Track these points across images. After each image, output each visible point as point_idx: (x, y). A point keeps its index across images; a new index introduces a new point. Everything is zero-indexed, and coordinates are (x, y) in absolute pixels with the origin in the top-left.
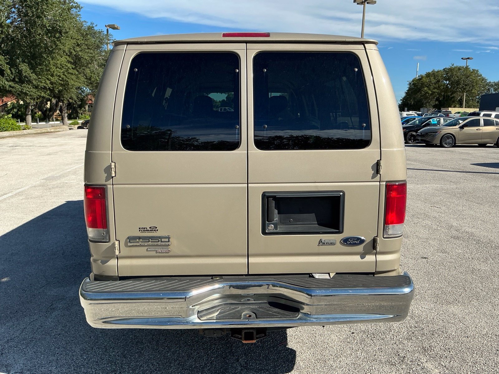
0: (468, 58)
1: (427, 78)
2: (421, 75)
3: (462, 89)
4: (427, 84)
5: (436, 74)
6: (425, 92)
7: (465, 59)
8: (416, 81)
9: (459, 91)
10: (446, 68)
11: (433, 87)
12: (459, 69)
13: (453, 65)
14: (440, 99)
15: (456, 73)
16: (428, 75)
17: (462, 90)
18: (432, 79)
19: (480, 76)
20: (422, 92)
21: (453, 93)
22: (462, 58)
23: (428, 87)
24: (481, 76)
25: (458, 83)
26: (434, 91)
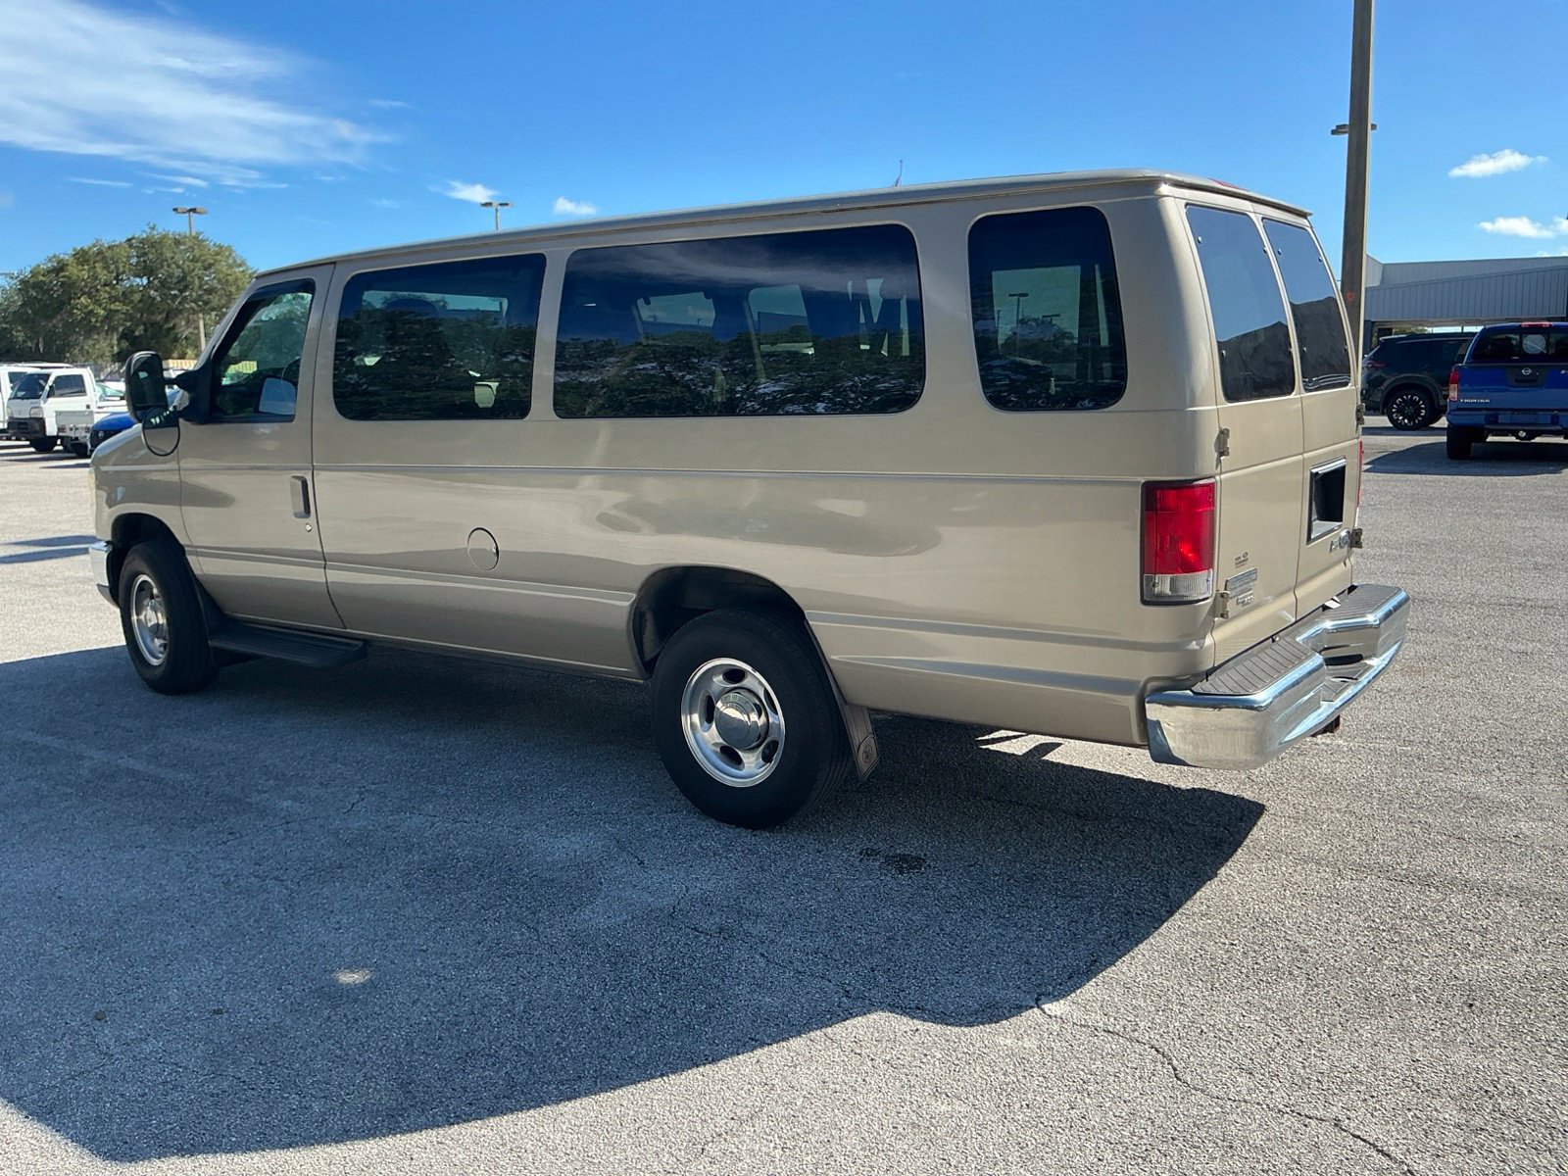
0: (194, 210)
1: (80, 267)
2: (54, 256)
3: (200, 303)
4: (86, 286)
5: (108, 254)
6: (86, 311)
7: (185, 213)
8: (43, 275)
9: (192, 308)
10: (133, 238)
11: (107, 296)
12: (177, 242)
13: (153, 229)
14: (137, 333)
15: (172, 255)
16: (82, 257)
17: (198, 306)
18: (99, 270)
19: (240, 266)
20: (75, 311)
21: (171, 314)
22: (175, 210)
23: (90, 295)
24: (245, 264)
25: (183, 283)
26: (112, 307)
